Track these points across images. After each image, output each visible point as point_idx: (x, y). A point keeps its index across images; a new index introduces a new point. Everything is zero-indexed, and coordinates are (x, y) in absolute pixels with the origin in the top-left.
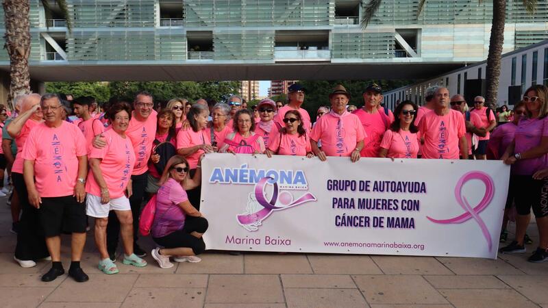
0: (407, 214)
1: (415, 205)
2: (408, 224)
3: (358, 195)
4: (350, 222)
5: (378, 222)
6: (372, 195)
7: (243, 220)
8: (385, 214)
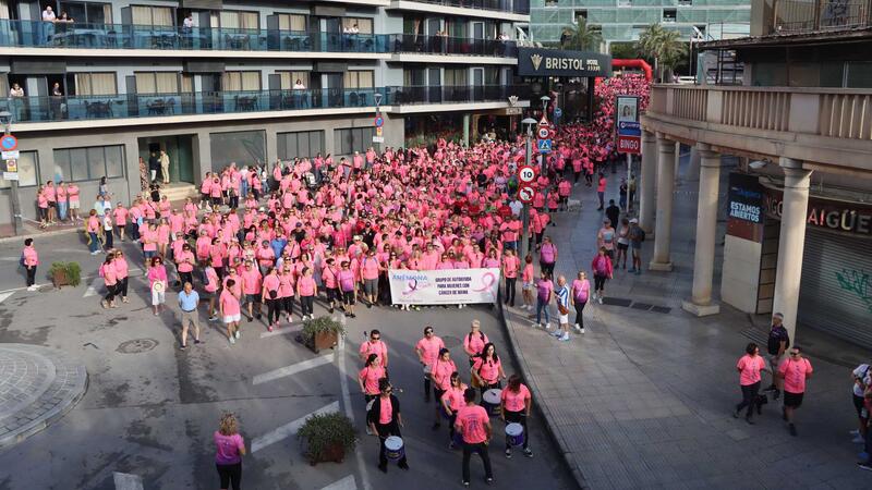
0: (465, 289)
1: (468, 285)
2: (466, 292)
3: (447, 283)
4: (444, 293)
5: (454, 292)
6: (452, 283)
7: (404, 293)
8: (457, 289)
